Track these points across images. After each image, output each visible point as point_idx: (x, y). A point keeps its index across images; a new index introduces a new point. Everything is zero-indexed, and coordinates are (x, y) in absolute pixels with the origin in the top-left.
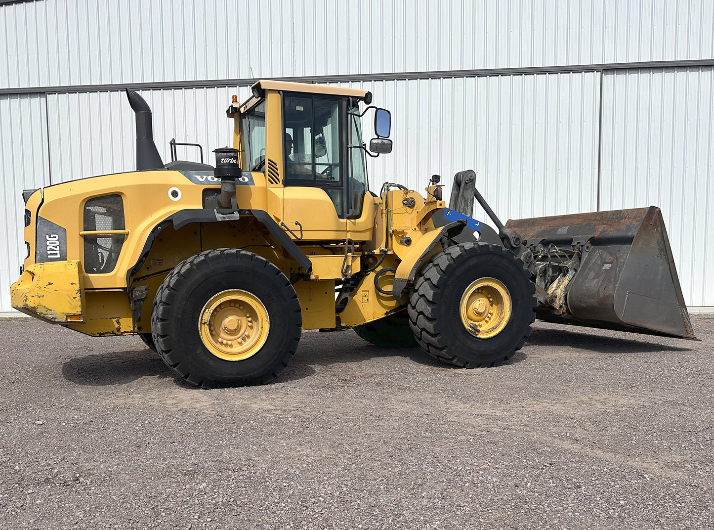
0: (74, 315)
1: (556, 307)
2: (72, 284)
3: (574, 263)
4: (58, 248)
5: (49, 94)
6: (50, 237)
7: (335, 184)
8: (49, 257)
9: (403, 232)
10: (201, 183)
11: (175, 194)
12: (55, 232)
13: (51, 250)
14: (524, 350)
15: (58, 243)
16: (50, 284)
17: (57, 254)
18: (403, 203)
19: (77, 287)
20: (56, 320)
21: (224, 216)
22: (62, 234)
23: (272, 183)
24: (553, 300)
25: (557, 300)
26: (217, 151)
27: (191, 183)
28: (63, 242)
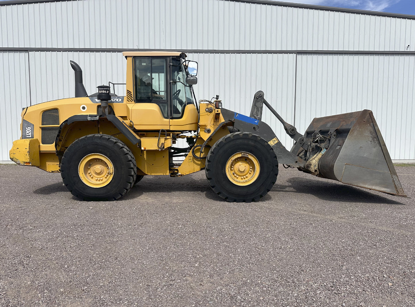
0: (26, 162)
1: (312, 171)
2: (26, 149)
3: (325, 145)
4: (30, 133)
5: (30, 51)
6: (27, 128)
7: (164, 101)
8: (27, 137)
9: (205, 126)
10: (97, 102)
11: (84, 108)
12: (29, 126)
13: (28, 134)
14: (270, 193)
15: (30, 131)
16: (18, 148)
17: (30, 136)
18: (206, 110)
19: (28, 150)
20: (20, 164)
21: (91, 118)
22: (33, 127)
23: (129, 101)
24: (308, 166)
25: (312, 166)
26: (99, 87)
27: (92, 103)
28: (32, 130)
